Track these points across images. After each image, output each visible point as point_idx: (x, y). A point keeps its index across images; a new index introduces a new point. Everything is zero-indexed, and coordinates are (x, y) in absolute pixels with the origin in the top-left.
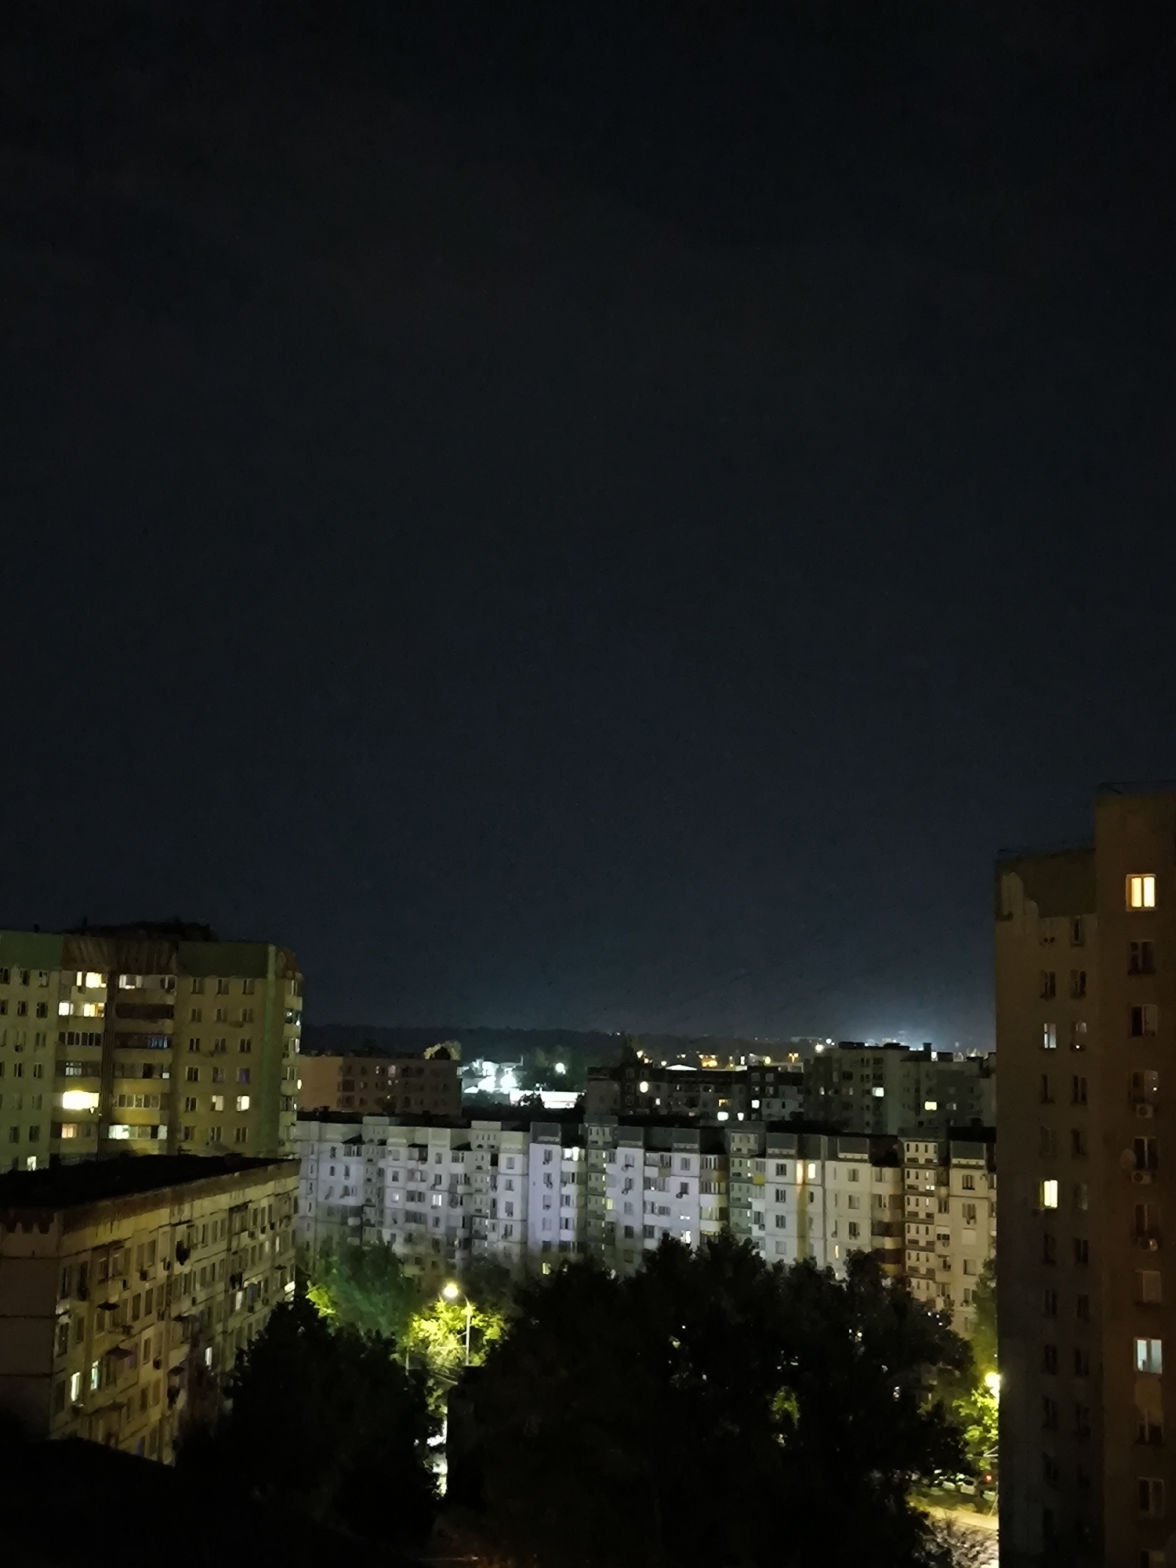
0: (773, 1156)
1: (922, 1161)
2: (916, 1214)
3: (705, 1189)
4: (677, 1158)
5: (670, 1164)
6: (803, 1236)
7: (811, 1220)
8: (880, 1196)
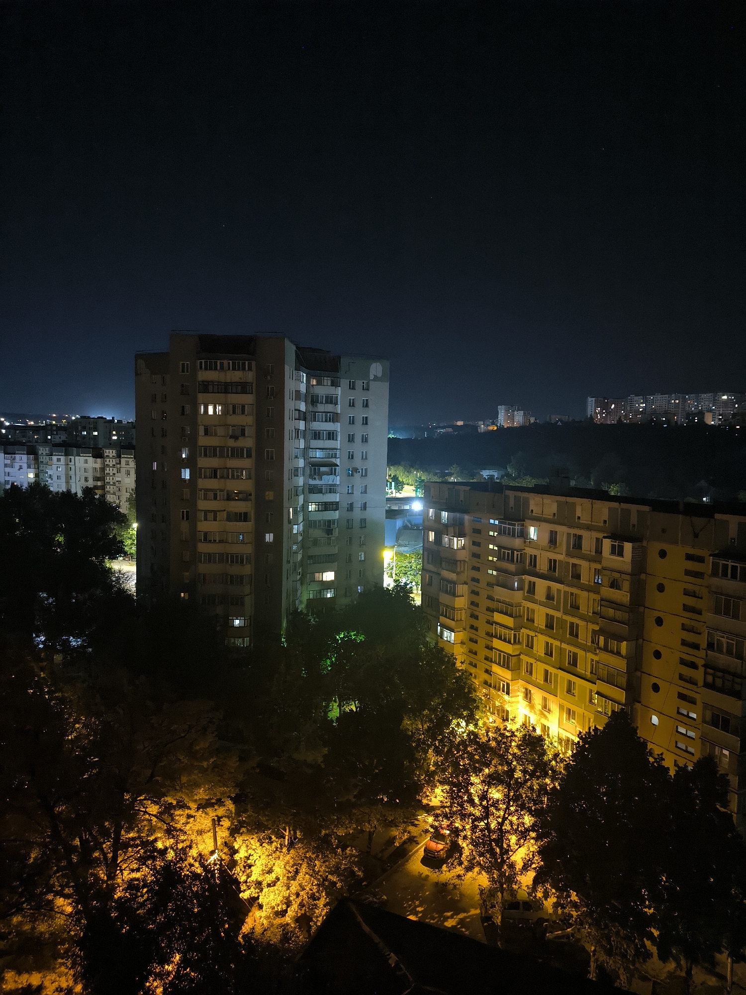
0: (55, 455)
1: (111, 456)
2: (109, 474)
3: (29, 467)
4: (17, 456)
5: (15, 459)
6: (67, 482)
7: (71, 477)
8: (96, 468)
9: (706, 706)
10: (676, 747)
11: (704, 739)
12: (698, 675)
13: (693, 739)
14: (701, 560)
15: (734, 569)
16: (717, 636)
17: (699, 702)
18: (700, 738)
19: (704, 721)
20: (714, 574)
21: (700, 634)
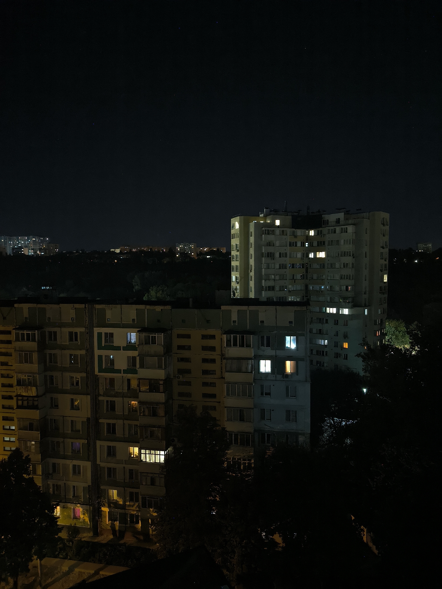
9: (19, 419)
10: (4, 450)
11: (19, 439)
12: (13, 403)
13: (15, 442)
14: (9, 333)
15: (28, 335)
16: (22, 377)
17: (16, 419)
18: (17, 440)
19: (20, 429)
20: (17, 340)
21: (12, 377)
